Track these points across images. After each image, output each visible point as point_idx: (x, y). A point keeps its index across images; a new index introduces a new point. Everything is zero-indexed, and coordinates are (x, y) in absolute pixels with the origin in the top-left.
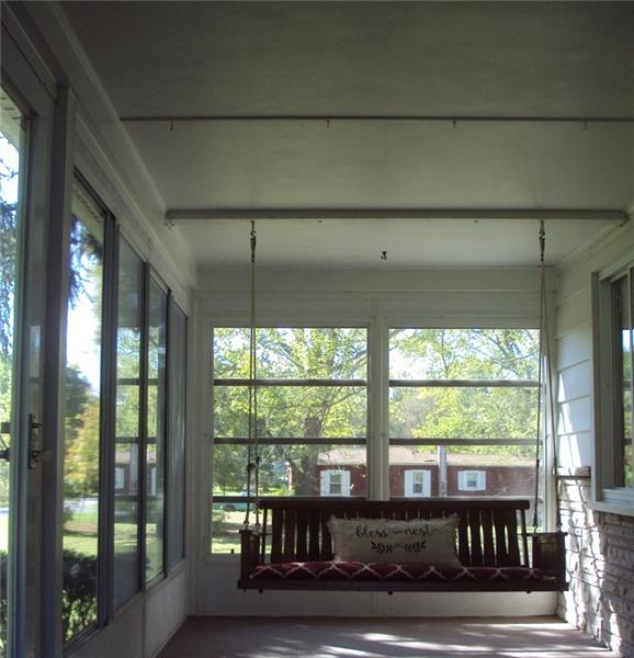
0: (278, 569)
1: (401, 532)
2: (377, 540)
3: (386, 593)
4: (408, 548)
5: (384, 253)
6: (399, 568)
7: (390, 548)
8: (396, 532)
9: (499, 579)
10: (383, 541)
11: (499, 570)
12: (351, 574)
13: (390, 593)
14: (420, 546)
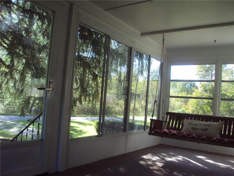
0: (160, 131)
1: (202, 125)
2: (194, 126)
3: (197, 143)
4: (202, 130)
5: (215, 41)
6: (194, 135)
7: (197, 129)
8: (200, 125)
9: (226, 142)
10: (196, 127)
11: (226, 140)
12: (179, 135)
13: (198, 143)
14: (206, 130)
